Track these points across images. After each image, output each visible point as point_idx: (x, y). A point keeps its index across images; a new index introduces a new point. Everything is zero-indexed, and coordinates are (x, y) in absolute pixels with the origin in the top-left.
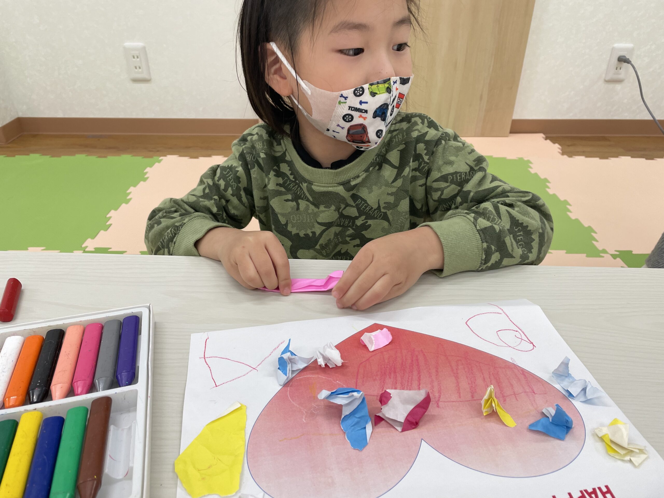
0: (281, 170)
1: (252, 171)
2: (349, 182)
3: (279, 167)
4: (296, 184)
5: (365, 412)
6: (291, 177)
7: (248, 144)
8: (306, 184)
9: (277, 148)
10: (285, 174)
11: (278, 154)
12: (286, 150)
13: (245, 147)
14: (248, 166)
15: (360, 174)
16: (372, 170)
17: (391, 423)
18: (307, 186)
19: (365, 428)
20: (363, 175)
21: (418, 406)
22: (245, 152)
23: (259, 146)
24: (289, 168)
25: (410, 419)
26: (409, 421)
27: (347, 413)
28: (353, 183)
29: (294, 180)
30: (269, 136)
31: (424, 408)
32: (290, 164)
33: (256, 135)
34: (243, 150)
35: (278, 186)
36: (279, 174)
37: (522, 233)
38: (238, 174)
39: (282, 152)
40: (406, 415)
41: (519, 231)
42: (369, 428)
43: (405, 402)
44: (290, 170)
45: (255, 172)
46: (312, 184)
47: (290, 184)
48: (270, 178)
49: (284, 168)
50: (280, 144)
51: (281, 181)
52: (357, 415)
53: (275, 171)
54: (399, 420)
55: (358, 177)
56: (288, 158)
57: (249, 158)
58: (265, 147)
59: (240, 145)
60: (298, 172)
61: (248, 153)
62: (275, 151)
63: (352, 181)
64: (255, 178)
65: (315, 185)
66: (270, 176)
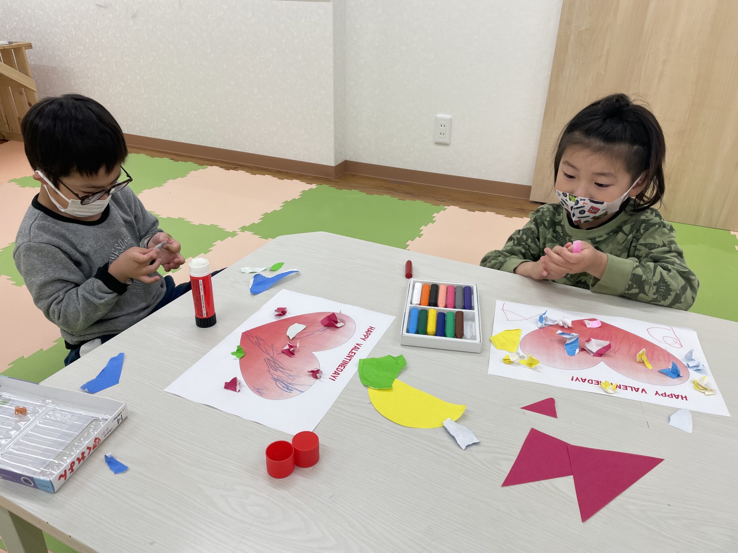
0: (556, 229)
1: (540, 228)
2: (595, 238)
3: (555, 227)
4: (564, 238)
5: (577, 344)
6: (562, 234)
7: (539, 214)
8: (568, 238)
9: (557, 217)
10: (558, 232)
11: (557, 221)
12: (563, 219)
13: (537, 215)
14: (538, 225)
15: (603, 235)
16: (612, 235)
17: (589, 352)
18: (569, 239)
19: (575, 350)
20: (605, 237)
21: (604, 348)
22: (537, 218)
23: (547, 214)
24: (561, 229)
25: (598, 352)
26: (598, 353)
27: (569, 343)
28: (597, 240)
29: (563, 236)
30: (554, 210)
31: (607, 349)
32: (563, 227)
33: (546, 209)
34: (536, 217)
35: (553, 237)
36: (555, 231)
37: (665, 288)
38: (533, 230)
39: (560, 220)
40: (597, 350)
41: (663, 286)
42: (577, 351)
43: (598, 345)
44: (562, 230)
45: (541, 229)
46: (572, 238)
47: (559, 238)
48: (550, 232)
49: (559, 229)
50: (560, 215)
51: (555, 235)
52: (573, 344)
53: (553, 228)
54: (593, 351)
55: (602, 236)
56: (562, 223)
57: (539, 221)
58: (551, 215)
59: (534, 214)
60: (565, 231)
61: (538, 218)
62: (555, 218)
63: (597, 238)
64: (542, 232)
65: (573, 238)
66: (550, 230)
